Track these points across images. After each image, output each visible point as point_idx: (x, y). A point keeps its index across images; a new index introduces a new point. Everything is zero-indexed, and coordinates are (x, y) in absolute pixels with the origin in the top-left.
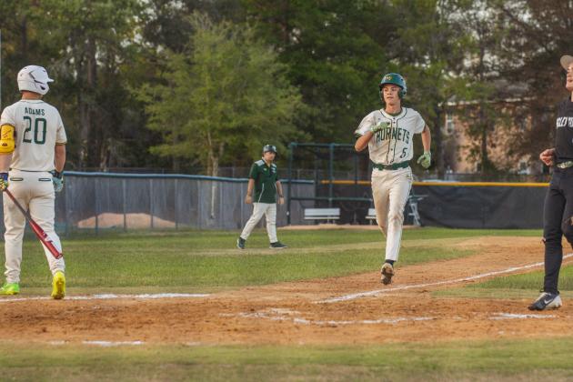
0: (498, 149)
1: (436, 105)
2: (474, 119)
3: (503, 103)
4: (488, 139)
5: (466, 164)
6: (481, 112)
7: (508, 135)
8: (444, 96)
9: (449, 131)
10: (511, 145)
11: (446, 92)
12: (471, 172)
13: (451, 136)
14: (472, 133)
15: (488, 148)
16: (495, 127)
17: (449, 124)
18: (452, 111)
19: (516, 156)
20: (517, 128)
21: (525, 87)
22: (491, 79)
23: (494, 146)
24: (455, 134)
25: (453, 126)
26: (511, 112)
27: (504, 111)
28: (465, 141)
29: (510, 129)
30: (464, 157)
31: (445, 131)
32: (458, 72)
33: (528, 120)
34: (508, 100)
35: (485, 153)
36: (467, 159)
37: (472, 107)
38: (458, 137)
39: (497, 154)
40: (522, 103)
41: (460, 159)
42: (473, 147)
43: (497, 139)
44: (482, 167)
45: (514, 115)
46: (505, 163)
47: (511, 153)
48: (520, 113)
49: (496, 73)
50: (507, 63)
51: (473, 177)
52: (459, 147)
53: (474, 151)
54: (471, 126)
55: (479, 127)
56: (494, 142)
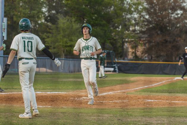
0: (139, 52)
1: (122, 40)
2: (133, 44)
3: (140, 40)
4: (136, 50)
5: (130, 56)
6: (135, 42)
7: (142, 49)
8: (125, 38)
9: (126, 47)
10: (143, 51)
11: (125, 37)
12: (132, 59)
13: (127, 49)
14: (132, 48)
15: (136, 52)
16: (138, 46)
17: (126, 45)
18: (127, 42)
19: (144, 54)
20: (144, 47)
21: (146, 36)
22: (137, 33)
23: (138, 51)
24: (127, 48)
25: (127, 46)
26: (142, 43)
27: (141, 42)
28: (130, 50)
29: (142, 47)
30: (130, 54)
31: (125, 47)
32: (128, 31)
33: (147, 45)
34: (142, 39)
35: (136, 54)
36: (131, 55)
37: (132, 41)
38: (128, 49)
39: (139, 54)
40: (146, 40)
41: (129, 55)
42: (132, 52)
43: (139, 50)
44: (135, 57)
45: (143, 43)
46: (141, 56)
47: (142, 54)
48: (145, 43)
49: (138, 32)
50: (141, 29)
51: (132, 60)
52: (128, 52)
53: (133, 53)
54: (132, 46)
55: (134, 46)
56: (138, 50)
